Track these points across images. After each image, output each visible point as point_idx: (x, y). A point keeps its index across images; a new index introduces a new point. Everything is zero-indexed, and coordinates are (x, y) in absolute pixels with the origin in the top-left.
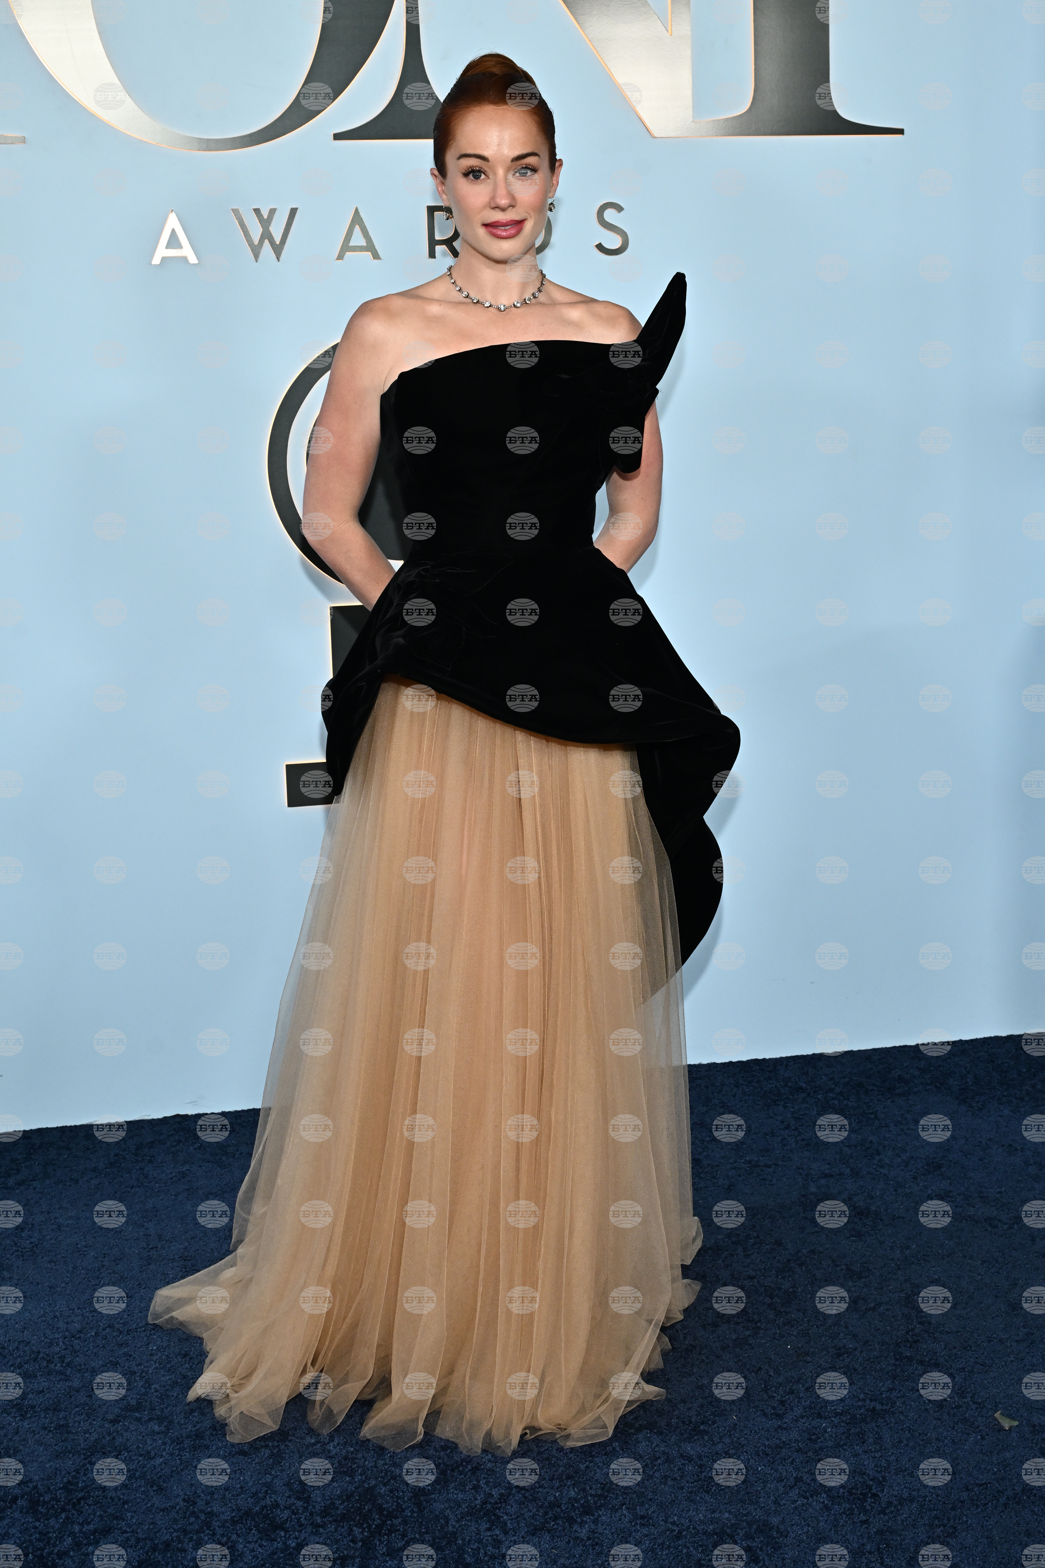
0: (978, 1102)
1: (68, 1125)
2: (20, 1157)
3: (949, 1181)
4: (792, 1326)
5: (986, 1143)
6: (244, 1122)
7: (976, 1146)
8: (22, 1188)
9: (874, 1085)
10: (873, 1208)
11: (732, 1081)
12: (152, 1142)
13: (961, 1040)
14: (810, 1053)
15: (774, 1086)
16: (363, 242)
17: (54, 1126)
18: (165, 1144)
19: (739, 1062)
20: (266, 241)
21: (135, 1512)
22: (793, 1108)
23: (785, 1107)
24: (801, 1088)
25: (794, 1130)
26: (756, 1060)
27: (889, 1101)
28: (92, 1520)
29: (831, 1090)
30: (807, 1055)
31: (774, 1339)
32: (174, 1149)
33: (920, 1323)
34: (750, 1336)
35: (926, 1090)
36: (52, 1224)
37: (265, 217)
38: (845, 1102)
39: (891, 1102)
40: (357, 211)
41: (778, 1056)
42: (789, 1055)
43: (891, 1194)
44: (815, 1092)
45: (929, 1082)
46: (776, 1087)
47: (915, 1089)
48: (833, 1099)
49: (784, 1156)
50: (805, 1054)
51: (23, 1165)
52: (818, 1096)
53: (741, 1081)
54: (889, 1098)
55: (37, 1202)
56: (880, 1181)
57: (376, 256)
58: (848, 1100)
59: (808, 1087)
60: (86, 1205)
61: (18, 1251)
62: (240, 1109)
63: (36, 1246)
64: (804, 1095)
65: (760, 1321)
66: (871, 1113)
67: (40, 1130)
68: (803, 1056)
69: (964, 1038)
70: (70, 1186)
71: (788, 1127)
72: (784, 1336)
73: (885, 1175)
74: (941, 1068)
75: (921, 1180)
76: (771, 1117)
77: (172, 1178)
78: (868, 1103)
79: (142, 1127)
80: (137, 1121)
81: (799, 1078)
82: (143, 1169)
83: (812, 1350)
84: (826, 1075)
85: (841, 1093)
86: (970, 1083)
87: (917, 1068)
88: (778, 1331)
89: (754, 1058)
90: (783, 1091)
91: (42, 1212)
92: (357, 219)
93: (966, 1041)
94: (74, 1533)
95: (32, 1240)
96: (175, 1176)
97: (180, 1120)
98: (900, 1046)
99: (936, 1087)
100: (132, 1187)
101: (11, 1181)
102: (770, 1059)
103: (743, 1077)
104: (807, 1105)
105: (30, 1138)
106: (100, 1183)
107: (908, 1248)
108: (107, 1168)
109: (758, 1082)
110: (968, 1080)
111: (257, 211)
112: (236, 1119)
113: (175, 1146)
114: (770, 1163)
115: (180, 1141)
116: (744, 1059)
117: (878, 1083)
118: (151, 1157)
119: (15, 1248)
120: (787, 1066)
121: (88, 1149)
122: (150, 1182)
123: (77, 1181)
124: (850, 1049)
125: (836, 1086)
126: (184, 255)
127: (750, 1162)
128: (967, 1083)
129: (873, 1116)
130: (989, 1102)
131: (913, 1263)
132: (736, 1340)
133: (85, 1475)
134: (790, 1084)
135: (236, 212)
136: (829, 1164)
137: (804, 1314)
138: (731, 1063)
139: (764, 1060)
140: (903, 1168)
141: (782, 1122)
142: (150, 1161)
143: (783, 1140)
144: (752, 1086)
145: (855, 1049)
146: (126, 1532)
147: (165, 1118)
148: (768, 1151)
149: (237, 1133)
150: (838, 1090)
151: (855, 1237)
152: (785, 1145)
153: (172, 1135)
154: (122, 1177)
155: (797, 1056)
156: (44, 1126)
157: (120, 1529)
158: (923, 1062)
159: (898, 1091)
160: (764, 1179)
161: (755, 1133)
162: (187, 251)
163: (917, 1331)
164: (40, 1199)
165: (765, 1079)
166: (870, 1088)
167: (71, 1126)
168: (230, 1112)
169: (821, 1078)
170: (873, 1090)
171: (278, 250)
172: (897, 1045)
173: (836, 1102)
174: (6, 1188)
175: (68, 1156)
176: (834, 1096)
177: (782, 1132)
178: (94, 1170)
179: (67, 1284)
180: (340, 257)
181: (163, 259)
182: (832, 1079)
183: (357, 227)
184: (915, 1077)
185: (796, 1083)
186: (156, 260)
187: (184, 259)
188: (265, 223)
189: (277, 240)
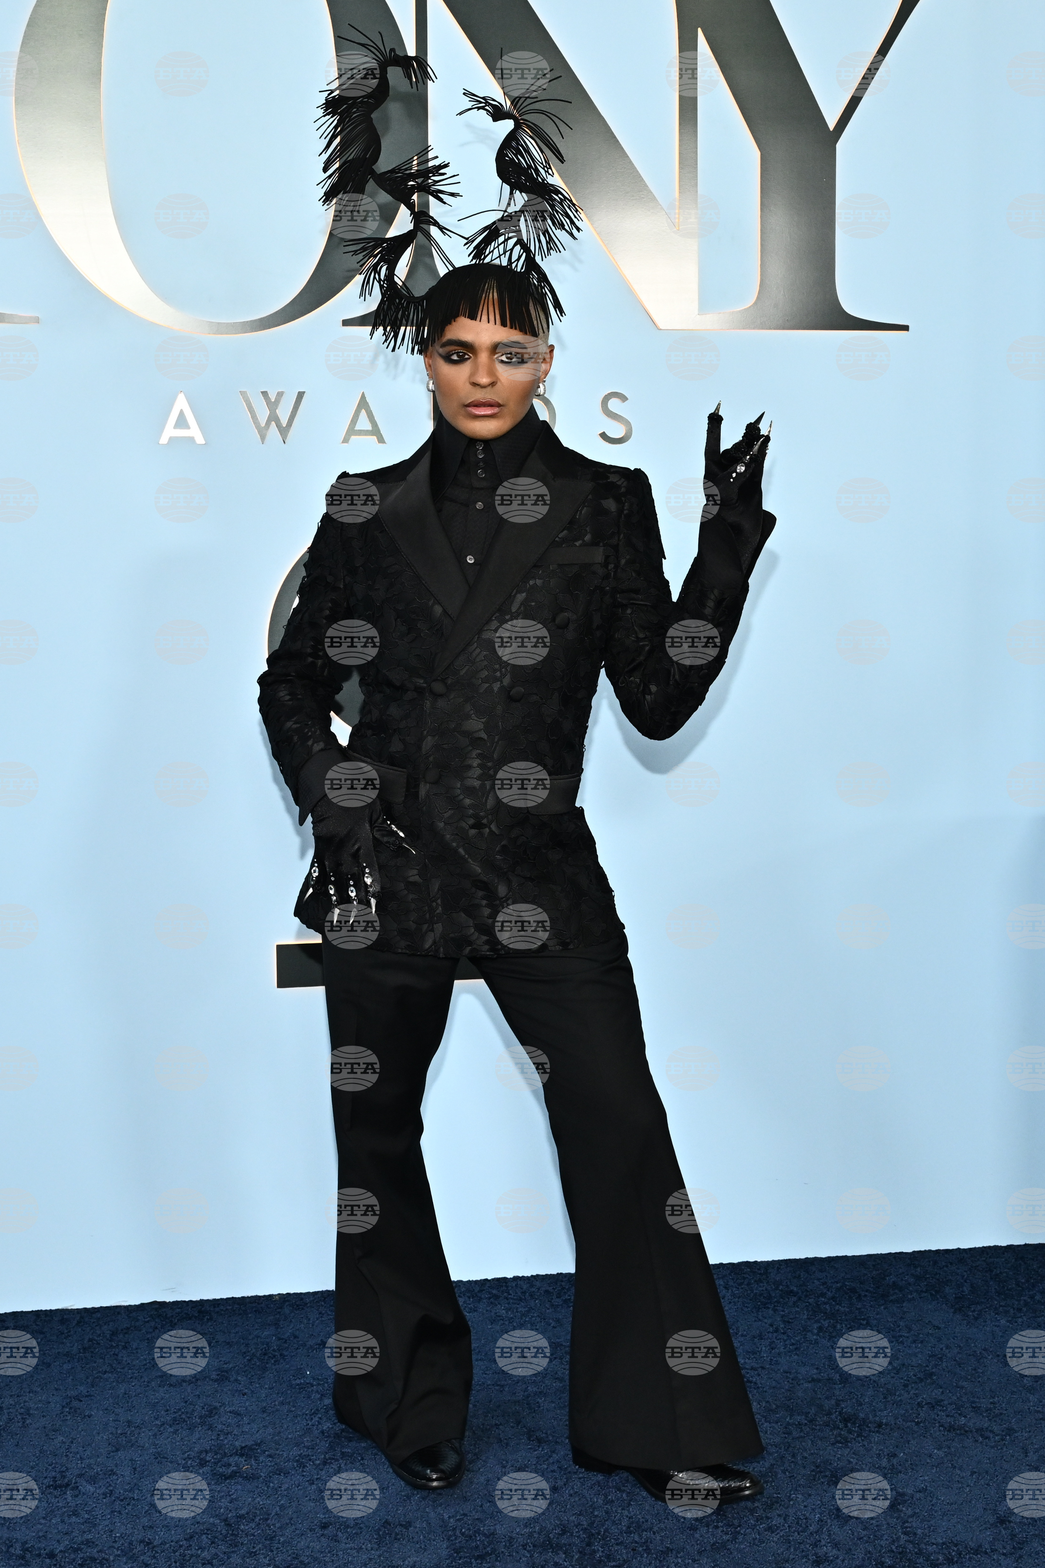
0: (974, 1311)
1: (44, 1309)
3: (941, 1390)
4: (773, 1532)
5: (980, 1353)
6: (222, 1310)
7: (970, 1355)
9: (867, 1291)
10: (862, 1415)
11: (722, 1283)
12: (128, 1328)
13: (959, 1249)
14: (803, 1257)
15: (764, 1289)
16: (368, 427)
17: (30, 1310)
18: (140, 1331)
20: (273, 423)
22: (783, 1311)
23: (775, 1310)
24: (792, 1291)
25: (784, 1333)
26: (747, 1262)
29: (823, 1295)
30: (800, 1259)
31: (753, 1544)
32: (149, 1336)
33: (905, 1533)
34: (728, 1540)
35: (920, 1298)
36: (22, 1408)
37: (273, 400)
38: (837, 1307)
39: (884, 1309)
40: (363, 396)
41: (770, 1259)
42: (781, 1258)
43: (881, 1401)
44: (806, 1296)
45: (924, 1290)
46: (766, 1290)
47: (910, 1297)
48: (825, 1303)
49: (771, 1359)
50: (798, 1258)
52: (810, 1300)
53: (731, 1283)
54: (883, 1305)
55: (7, 1385)
56: (869, 1388)
57: (381, 440)
58: (840, 1305)
59: (799, 1291)
60: (57, 1390)
62: (218, 1297)
64: (794, 1299)
65: (740, 1526)
66: (863, 1320)
67: (14, 1314)
68: (795, 1260)
69: (962, 1247)
70: (42, 1370)
71: (776, 1330)
72: (764, 1542)
73: (874, 1381)
74: (937, 1277)
75: (912, 1387)
76: (760, 1320)
77: (146, 1365)
78: (860, 1309)
79: (119, 1313)
80: (114, 1306)
81: (790, 1282)
82: (117, 1355)
83: (791, 1557)
84: (819, 1280)
85: (833, 1298)
86: (967, 1292)
87: (912, 1275)
88: (758, 1537)
89: (745, 1260)
90: (773, 1295)
91: (11, 1396)
92: (363, 403)
93: (963, 1250)
96: (150, 1362)
97: (157, 1306)
98: (896, 1253)
99: (931, 1295)
100: (105, 1372)
102: (762, 1262)
103: (733, 1279)
104: (797, 1309)
106: (73, 1368)
107: (895, 1455)
108: (80, 1353)
109: (748, 1284)
110: (965, 1288)
111: (265, 394)
112: (215, 1307)
113: (151, 1333)
114: (757, 1366)
115: (156, 1328)
116: (736, 1261)
117: (871, 1289)
118: (126, 1343)
120: (778, 1268)
121: (63, 1333)
122: (123, 1368)
124: (844, 1255)
125: (828, 1291)
126: (191, 435)
128: (963, 1291)
129: (865, 1322)
130: (986, 1312)
131: (901, 1472)
132: (714, 1544)
134: (781, 1287)
135: (243, 393)
136: (817, 1369)
137: (785, 1519)
138: (721, 1264)
139: (756, 1262)
140: (892, 1375)
141: (771, 1325)
142: (125, 1348)
144: (742, 1288)
145: (850, 1254)
147: (142, 1304)
149: (215, 1321)
150: (829, 1294)
151: (841, 1443)
152: (773, 1349)
153: (148, 1322)
154: (95, 1362)
155: (789, 1260)
158: (919, 1269)
159: (891, 1298)
161: (742, 1335)
162: (194, 432)
163: (902, 1542)
164: (11, 1382)
165: (755, 1281)
166: (863, 1293)
167: (46, 1310)
168: (208, 1300)
169: (813, 1283)
170: (865, 1296)
171: (284, 431)
172: (894, 1251)
173: (827, 1307)
175: (41, 1340)
176: (826, 1300)
178: (67, 1354)
180: (346, 440)
181: (171, 439)
182: (824, 1284)
183: (363, 412)
184: (909, 1284)
185: (787, 1286)
186: (164, 440)
187: (191, 439)
188: (273, 406)
189: (284, 422)
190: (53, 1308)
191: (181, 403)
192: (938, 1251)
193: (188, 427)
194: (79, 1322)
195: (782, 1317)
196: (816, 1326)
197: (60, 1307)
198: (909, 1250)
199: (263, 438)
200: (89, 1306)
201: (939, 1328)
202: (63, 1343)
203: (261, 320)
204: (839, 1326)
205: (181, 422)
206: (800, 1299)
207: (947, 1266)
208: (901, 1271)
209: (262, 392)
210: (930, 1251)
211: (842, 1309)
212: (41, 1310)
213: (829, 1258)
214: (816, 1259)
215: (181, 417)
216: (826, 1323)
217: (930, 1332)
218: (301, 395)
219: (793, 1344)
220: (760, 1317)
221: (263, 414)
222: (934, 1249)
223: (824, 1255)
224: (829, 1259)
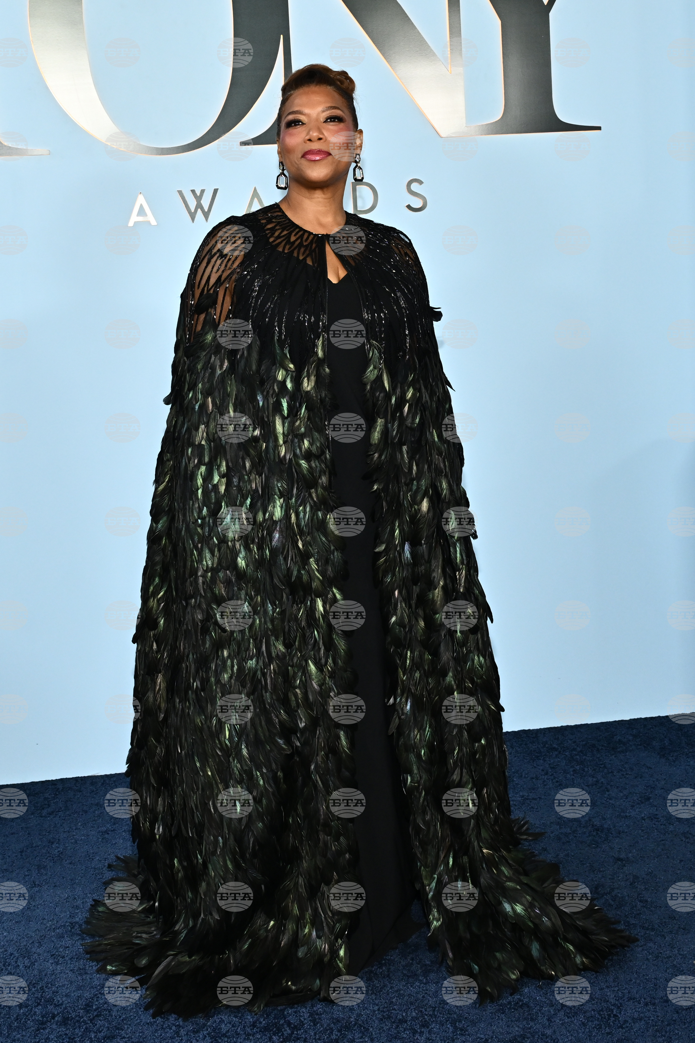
0: (673, 756)
1: (80, 776)
2: (50, 797)
8: (52, 816)
9: (603, 746)
10: (606, 826)
13: (659, 717)
14: (559, 725)
15: (536, 747)
17: (71, 777)
19: (513, 732)
20: (200, 210)
21: (130, 1025)
22: (550, 761)
23: (545, 761)
24: (554, 748)
25: (551, 775)
26: (524, 730)
27: (613, 756)
28: (103, 1030)
29: (574, 749)
30: (558, 727)
35: (637, 749)
37: (198, 195)
38: (584, 757)
40: (255, 189)
41: (538, 728)
42: (545, 727)
43: (617, 817)
44: (564, 751)
45: (639, 744)
46: (538, 748)
47: (631, 749)
48: (576, 755)
49: (544, 793)
50: (556, 726)
51: (52, 802)
52: (566, 753)
53: (515, 744)
54: (613, 754)
56: (607, 809)
58: (586, 755)
59: (559, 748)
60: (93, 827)
61: (50, 857)
63: (62, 853)
64: (556, 753)
66: (602, 764)
67: (62, 780)
68: (555, 728)
69: (661, 715)
71: (546, 774)
73: (611, 805)
74: (647, 735)
81: (553, 742)
84: (571, 740)
85: (581, 751)
86: (667, 744)
87: (631, 734)
90: (542, 750)
92: (254, 194)
93: (663, 717)
94: (91, 1038)
95: (59, 849)
98: (619, 721)
99: (644, 747)
101: (44, 812)
102: (533, 730)
104: (559, 759)
105: (56, 785)
106: (101, 813)
109: (526, 744)
116: (516, 730)
117: (605, 745)
119: (48, 855)
120: (544, 734)
123: (86, 812)
125: (578, 746)
126: (148, 220)
127: (523, 796)
130: (680, 756)
133: (97, 1001)
134: (547, 746)
135: (179, 192)
139: (529, 730)
141: (543, 770)
143: (544, 781)
145: (589, 723)
146: (124, 1037)
148: (534, 789)
150: (579, 749)
152: (545, 785)
155: (551, 728)
156: (65, 777)
157: (121, 1036)
158: (634, 731)
159: (618, 750)
160: (532, 807)
161: (525, 777)
162: (150, 217)
165: (530, 742)
166: (600, 748)
169: (568, 742)
170: (602, 749)
171: (205, 214)
172: (617, 720)
174: (42, 817)
175: (80, 796)
177: (543, 777)
179: (82, 877)
181: (135, 223)
182: (575, 742)
183: (256, 200)
184: (629, 740)
185: (551, 745)
186: (131, 224)
187: (149, 222)
188: (198, 198)
189: (206, 209)
190: (86, 775)
191: (141, 200)
192: (646, 719)
193: (146, 215)
194: (103, 784)
195: (549, 765)
196: (571, 769)
197: (90, 774)
198: (627, 718)
199: (193, 219)
200: (108, 773)
201: (651, 768)
202: (93, 797)
203: (189, 145)
204: (586, 769)
205: (141, 212)
206: (560, 752)
207: (653, 728)
208: (623, 732)
209: (192, 191)
210: (641, 718)
211: (588, 758)
212: (78, 777)
213: (576, 725)
214: (568, 726)
215: (141, 209)
216: (578, 768)
217: (646, 771)
218: (216, 191)
219: (557, 782)
220: (535, 765)
221: (193, 204)
222: (643, 717)
223: (572, 724)
224: (576, 727)
